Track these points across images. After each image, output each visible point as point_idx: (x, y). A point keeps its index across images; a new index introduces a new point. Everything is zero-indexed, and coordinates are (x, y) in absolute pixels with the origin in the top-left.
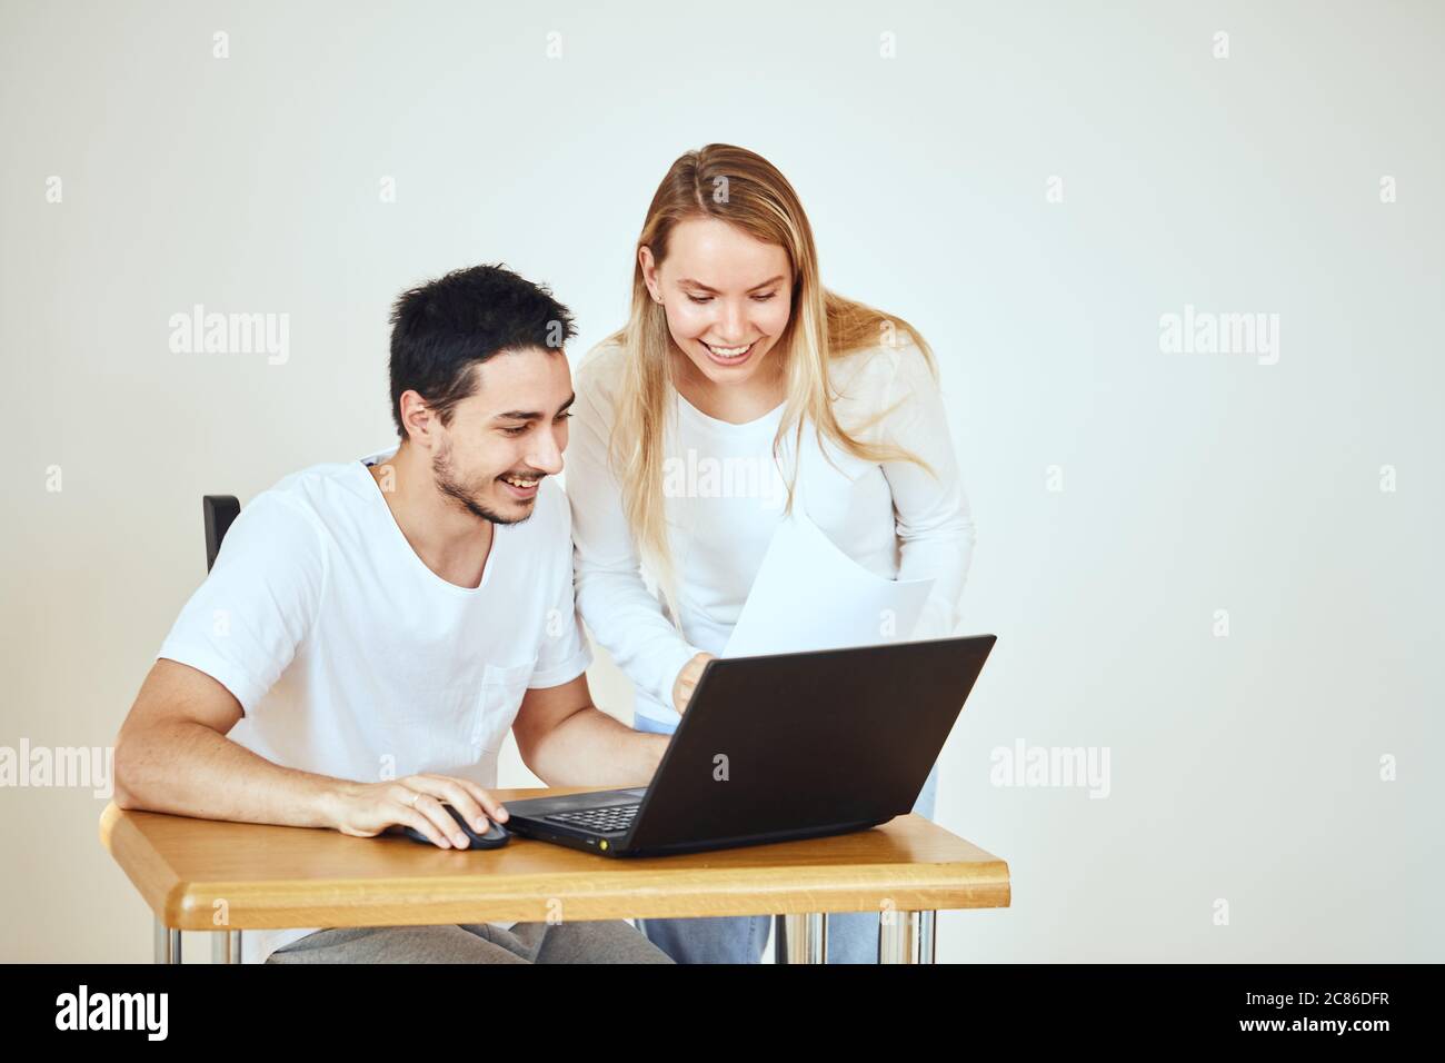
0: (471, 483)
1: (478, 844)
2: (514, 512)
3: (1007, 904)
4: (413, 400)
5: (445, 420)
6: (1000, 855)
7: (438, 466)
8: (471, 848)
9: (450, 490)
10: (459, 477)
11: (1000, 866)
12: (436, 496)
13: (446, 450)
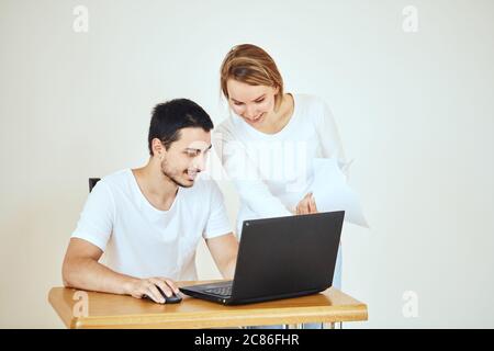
0: (174, 172)
1: (168, 302)
2: (188, 183)
3: (366, 319)
4: (157, 141)
5: (167, 149)
6: (364, 302)
7: (162, 165)
8: (166, 303)
9: (165, 174)
10: (170, 169)
11: (364, 306)
12: (161, 175)
13: (165, 160)
